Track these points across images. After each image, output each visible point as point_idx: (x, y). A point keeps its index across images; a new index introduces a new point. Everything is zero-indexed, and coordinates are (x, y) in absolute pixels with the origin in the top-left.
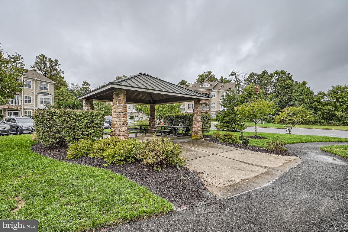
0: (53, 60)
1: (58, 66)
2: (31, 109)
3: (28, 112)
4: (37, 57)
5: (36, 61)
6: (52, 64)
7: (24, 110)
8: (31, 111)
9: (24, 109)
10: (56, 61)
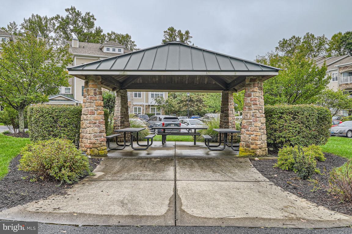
0: (183, 32)
1: (189, 40)
2: (141, 105)
3: (138, 108)
4: (165, 32)
5: (164, 39)
6: (182, 39)
7: (134, 107)
8: (141, 107)
9: (134, 105)
10: (187, 33)
